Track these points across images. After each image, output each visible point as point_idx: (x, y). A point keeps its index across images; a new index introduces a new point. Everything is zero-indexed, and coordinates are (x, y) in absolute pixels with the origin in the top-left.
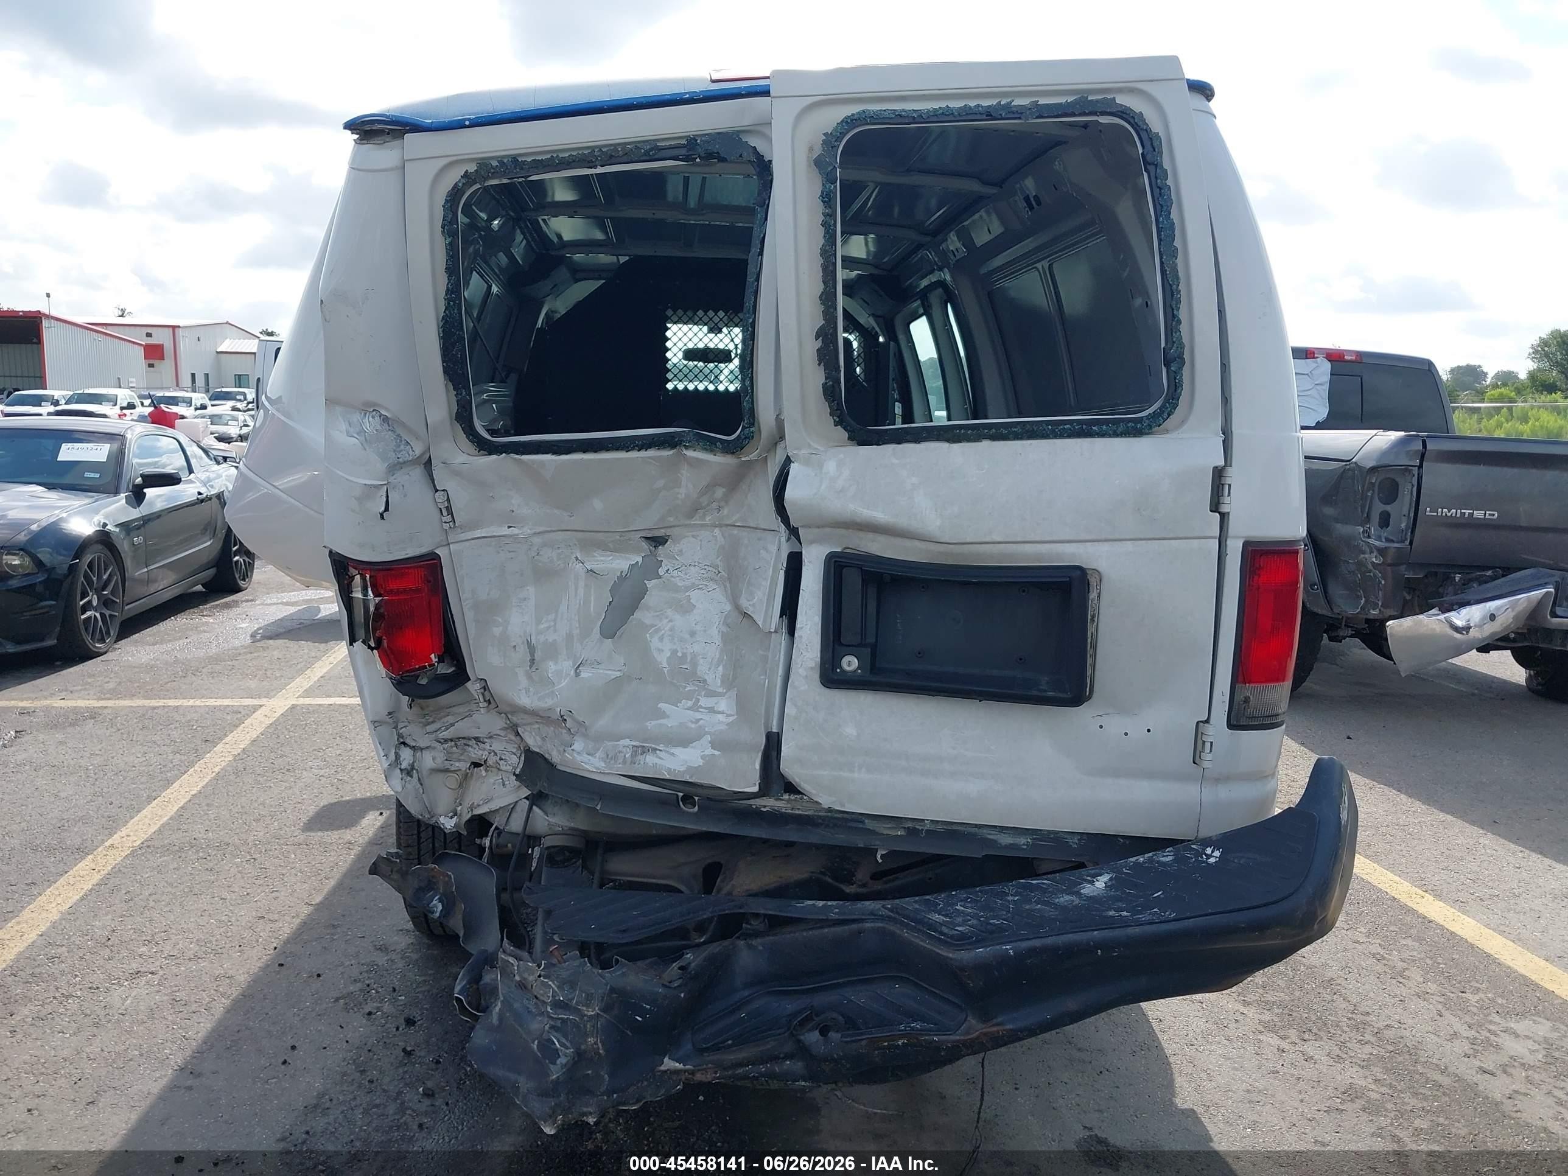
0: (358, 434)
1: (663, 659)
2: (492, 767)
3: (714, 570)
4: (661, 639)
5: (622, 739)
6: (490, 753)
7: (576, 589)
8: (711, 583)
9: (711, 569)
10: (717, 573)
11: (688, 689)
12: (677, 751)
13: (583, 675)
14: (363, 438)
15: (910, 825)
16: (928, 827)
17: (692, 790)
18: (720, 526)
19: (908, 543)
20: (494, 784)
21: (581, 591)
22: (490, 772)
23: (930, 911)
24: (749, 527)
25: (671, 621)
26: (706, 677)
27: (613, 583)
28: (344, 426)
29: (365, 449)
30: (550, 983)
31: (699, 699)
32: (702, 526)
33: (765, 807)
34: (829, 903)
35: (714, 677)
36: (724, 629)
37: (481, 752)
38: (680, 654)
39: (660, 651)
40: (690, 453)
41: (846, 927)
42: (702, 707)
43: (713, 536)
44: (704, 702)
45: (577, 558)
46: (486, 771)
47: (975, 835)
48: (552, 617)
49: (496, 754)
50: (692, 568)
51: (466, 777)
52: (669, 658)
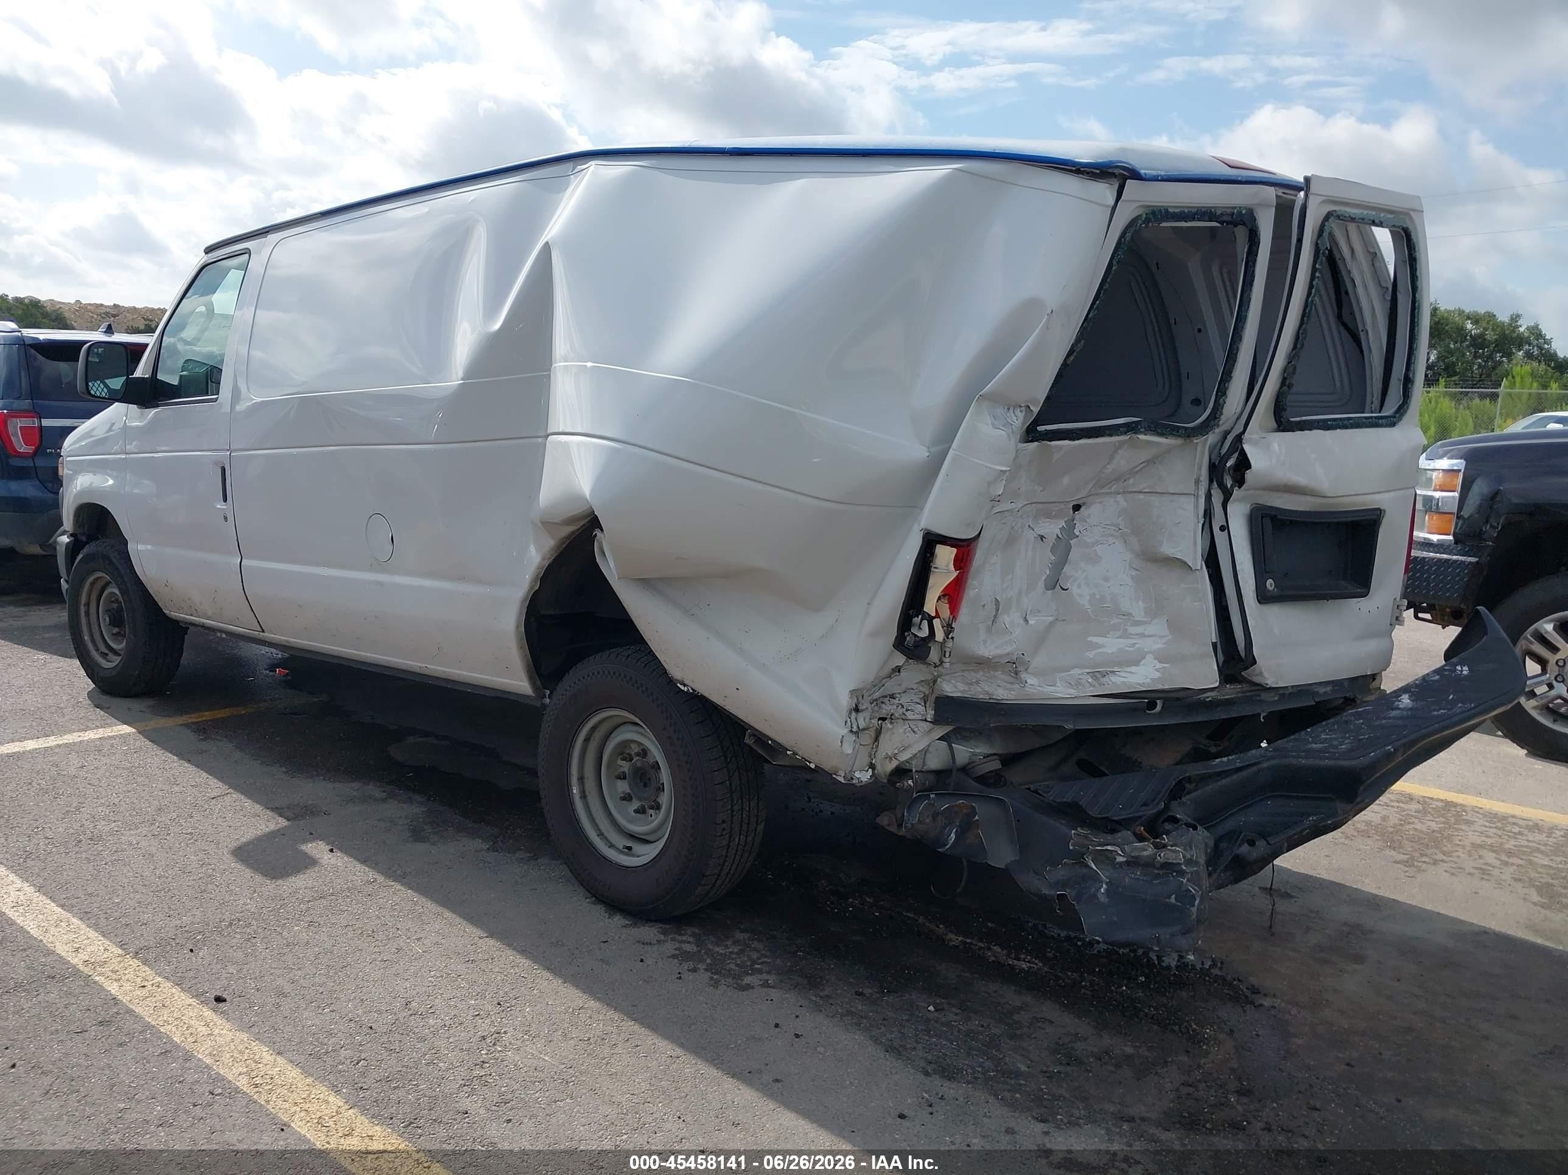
0: (1003, 426)
1: (1084, 601)
2: (898, 719)
3: (1114, 528)
4: (1079, 587)
5: (1073, 668)
6: (897, 707)
7: (1026, 551)
8: (1111, 538)
9: (1110, 527)
10: (1117, 529)
11: (1112, 622)
12: (1133, 669)
13: (1031, 622)
14: (1011, 431)
15: (1281, 692)
16: (1290, 690)
17: (1154, 695)
18: (1124, 493)
19: (1302, 498)
20: (905, 733)
21: (1030, 553)
22: (895, 724)
23: (1306, 745)
24: (1156, 493)
25: (1084, 571)
26: (1131, 611)
27: (1052, 544)
28: (989, 419)
29: (1010, 440)
30: (1178, 849)
31: (1126, 629)
32: (1108, 494)
33: (1208, 697)
34: (1230, 758)
35: (1138, 610)
36: (1134, 573)
37: (890, 707)
38: (1098, 597)
39: (1081, 596)
40: (1142, 437)
41: (1249, 770)
42: (1132, 635)
43: (1116, 501)
44: (1133, 630)
45: (1029, 526)
46: (891, 723)
47: (1308, 690)
48: (1010, 577)
49: (903, 707)
50: (1095, 527)
51: (878, 733)
52: (1089, 601)
